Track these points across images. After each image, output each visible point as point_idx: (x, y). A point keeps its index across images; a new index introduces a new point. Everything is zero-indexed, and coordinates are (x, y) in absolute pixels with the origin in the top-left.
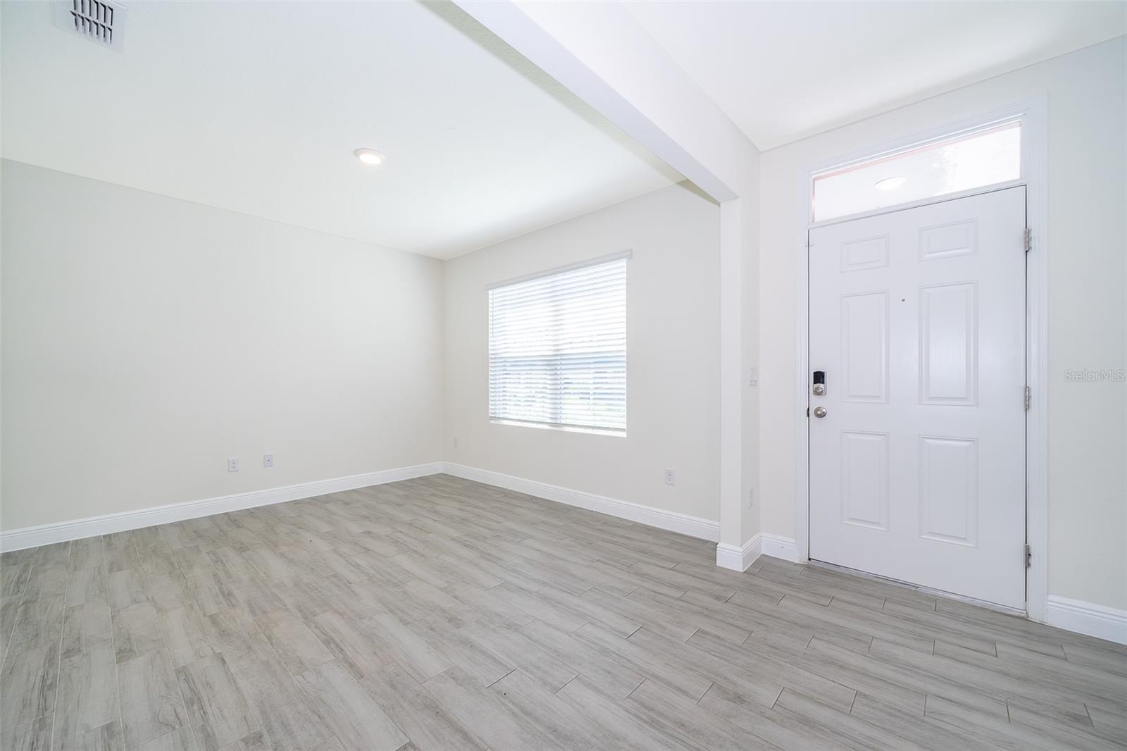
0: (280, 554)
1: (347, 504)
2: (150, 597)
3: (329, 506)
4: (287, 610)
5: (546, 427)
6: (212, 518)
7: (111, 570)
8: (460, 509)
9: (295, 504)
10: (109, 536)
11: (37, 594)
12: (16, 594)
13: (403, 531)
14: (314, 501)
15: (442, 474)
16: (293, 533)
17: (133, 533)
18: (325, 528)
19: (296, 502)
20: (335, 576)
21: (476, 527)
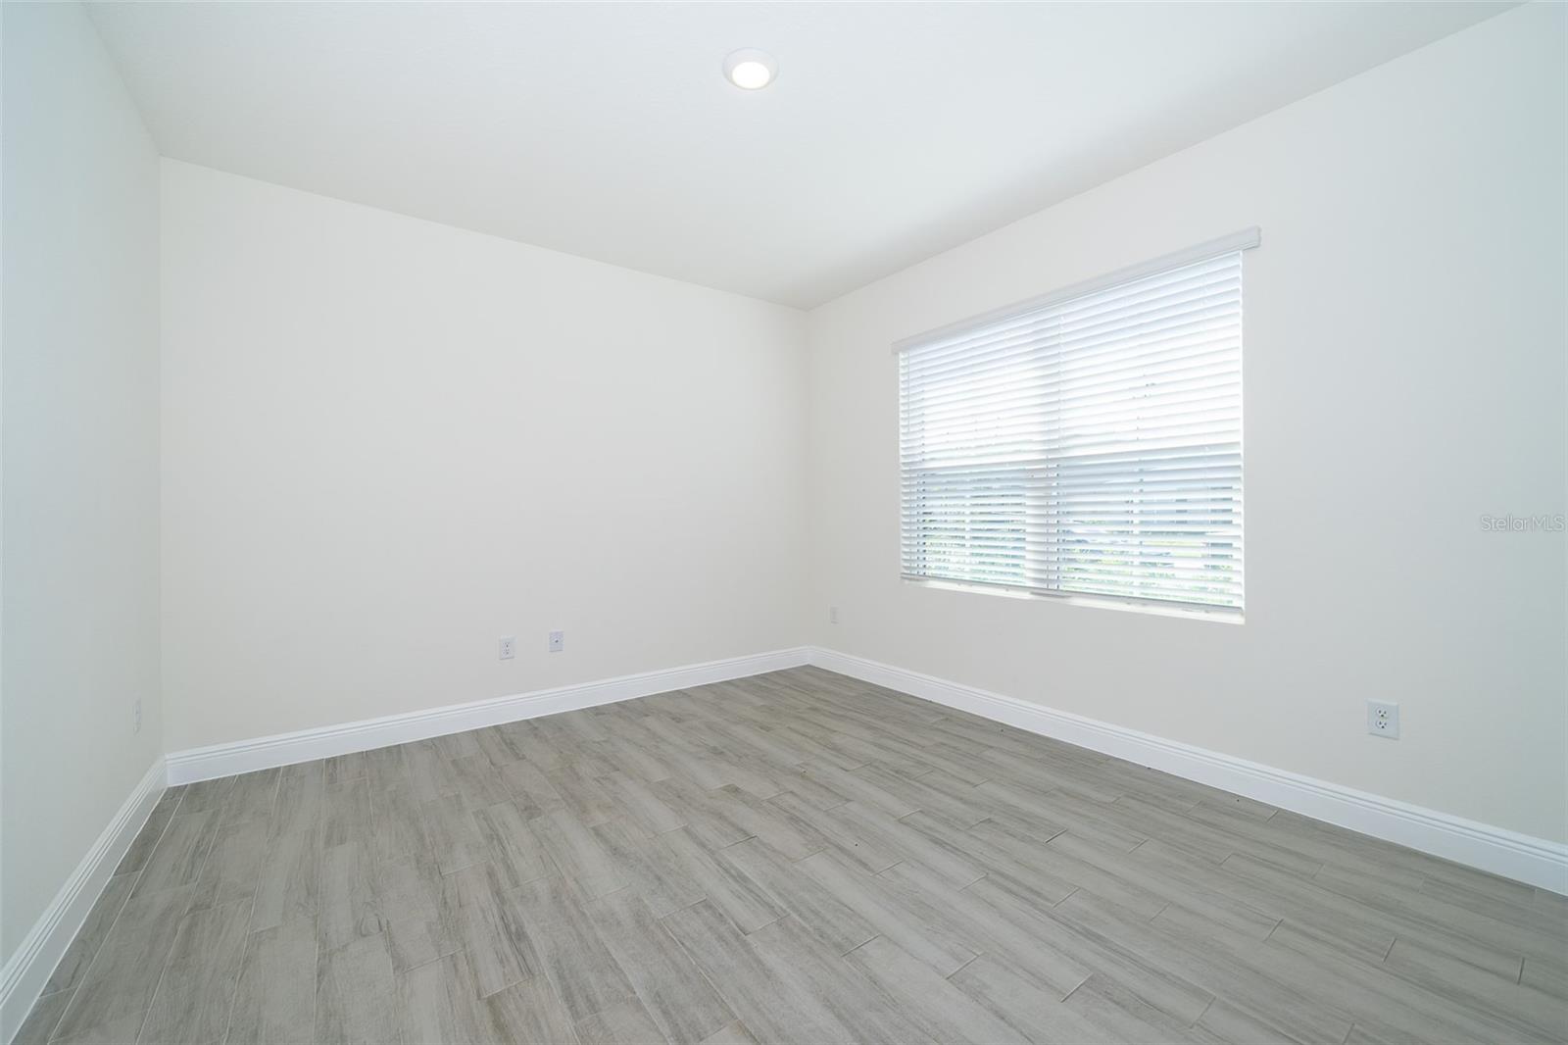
0: (594, 829)
1: (677, 720)
2: (384, 922)
3: (651, 722)
4: (638, 1005)
5: (1027, 596)
6: (476, 734)
7: (328, 842)
8: (876, 745)
9: (597, 714)
10: (334, 759)
11: (215, 887)
12: (186, 883)
13: (795, 790)
14: (623, 709)
15: (809, 666)
16: (606, 778)
17: (365, 756)
18: (659, 774)
19: (597, 711)
20: (708, 906)
21: (934, 792)
